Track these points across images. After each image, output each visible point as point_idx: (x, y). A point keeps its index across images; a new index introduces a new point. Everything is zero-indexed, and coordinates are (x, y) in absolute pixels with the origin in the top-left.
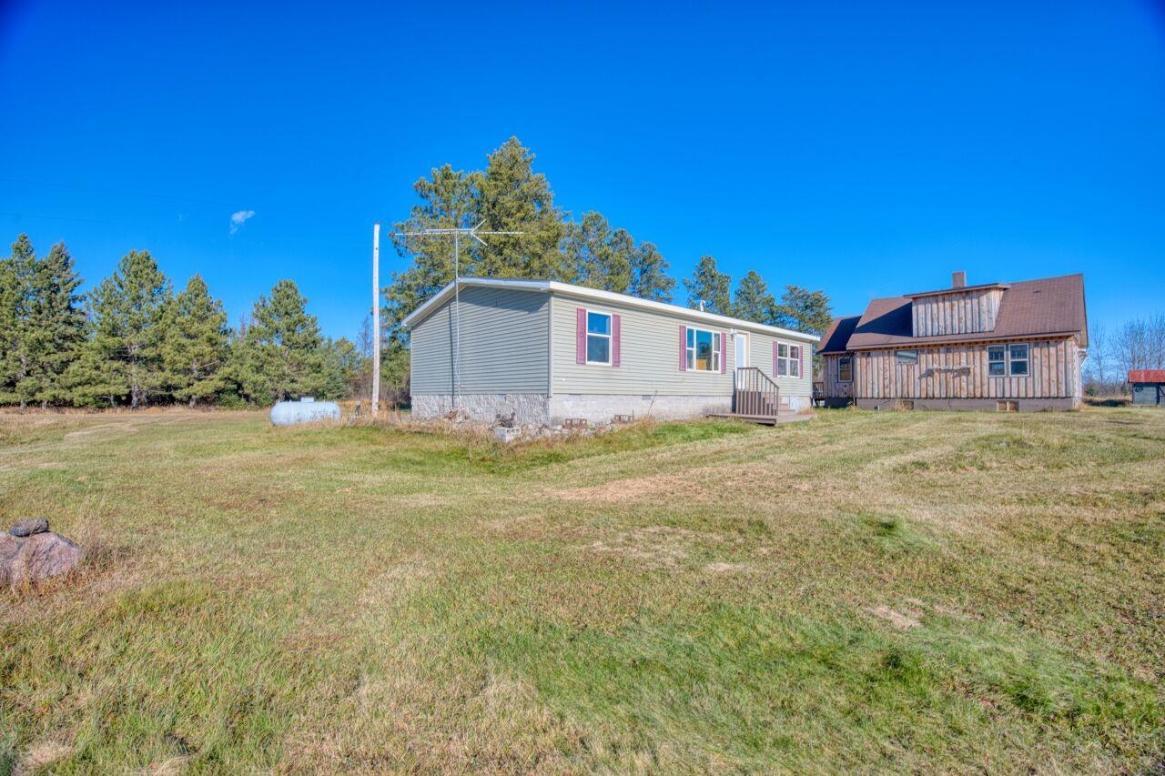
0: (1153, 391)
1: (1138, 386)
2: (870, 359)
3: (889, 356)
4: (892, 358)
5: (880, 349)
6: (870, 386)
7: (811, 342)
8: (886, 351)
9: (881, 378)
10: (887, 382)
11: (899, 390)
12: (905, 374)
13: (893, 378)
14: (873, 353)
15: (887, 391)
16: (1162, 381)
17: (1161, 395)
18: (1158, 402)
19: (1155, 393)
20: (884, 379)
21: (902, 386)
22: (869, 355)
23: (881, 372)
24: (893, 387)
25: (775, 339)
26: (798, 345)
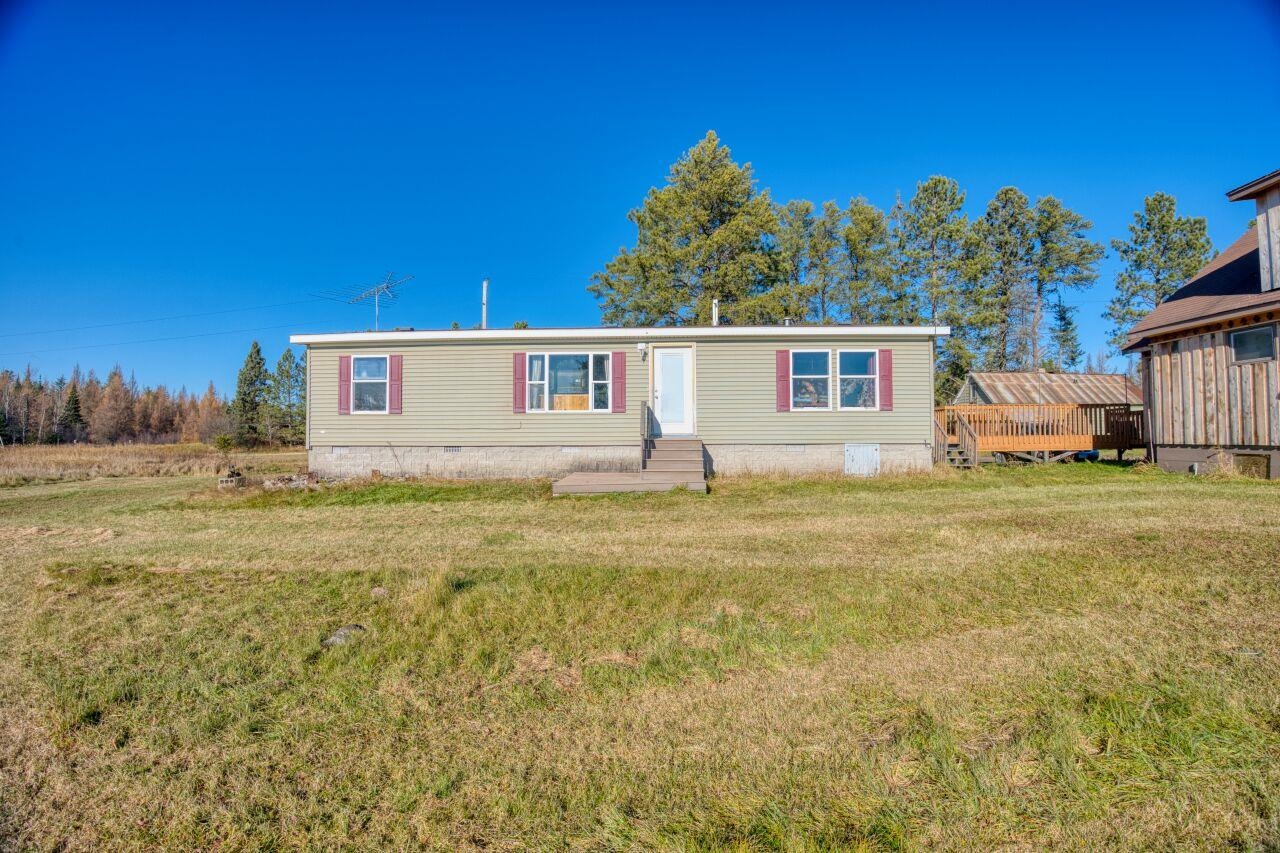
2: (1177, 356)
3: (1213, 346)
4: (1222, 350)
5: (1195, 330)
6: (1178, 417)
7: (932, 338)
8: (1207, 336)
9: (1200, 397)
10: (1211, 406)
11: (1237, 427)
12: (1249, 386)
13: (1224, 398)
14: (1182, 342)
15: (1212, 427)
20: (1205, 399)
21: (1243, 418)
22: (1175, 348)
23: (1200, 385)
24: (1224, 422)
25: (782, 346)
26: (874, 349)
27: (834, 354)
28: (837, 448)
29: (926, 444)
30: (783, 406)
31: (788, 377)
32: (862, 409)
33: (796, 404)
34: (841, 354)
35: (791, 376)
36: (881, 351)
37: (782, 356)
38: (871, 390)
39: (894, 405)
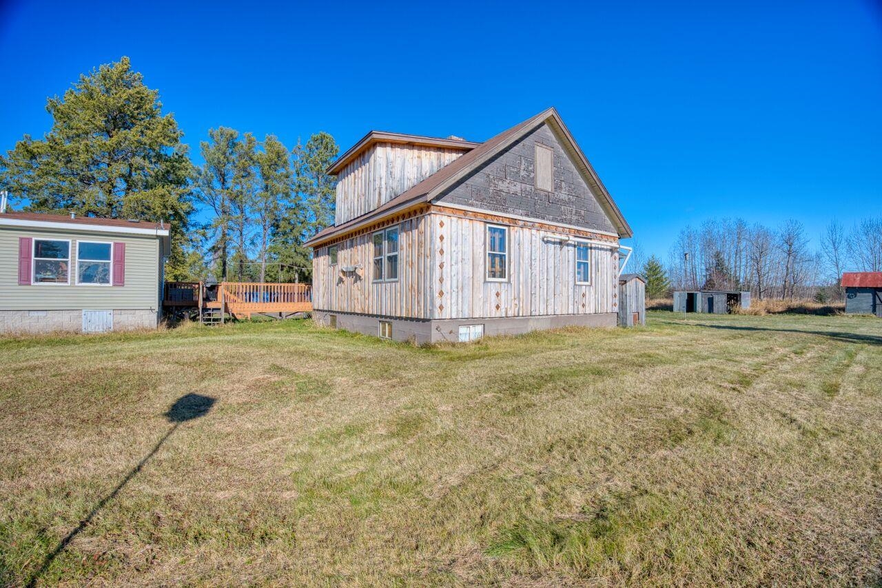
0: (868, 297)
1: (852, 291)
2: (318, 260)
3: (326, 254)
4: (327, 257)
6: (317, 294)
7: (158, 237)
8: (324, 248)
10: (324, 288)
11: (329, 301)
13: (327, 285)
14: (319, 251)
15: (324, 302)
16: (879, 286)
17: (878, 302)
18: (874, 311)
19: (871, 300)
21: (330, 296)
23: (322, 276)
24: (326, 296)
25: (25, 235)
26: (111, 242)
27: (74, 244)
28: (76, 313)
29: (152, 310)
30: (24, 279)
31: (30, 258)
32: (98, 285)
33: (37, 280)
34: (80, 244)
35: (33, 258)
36: (115, 244)
37: (24, 243)
38: (106, 271)
39: (125, 283)
